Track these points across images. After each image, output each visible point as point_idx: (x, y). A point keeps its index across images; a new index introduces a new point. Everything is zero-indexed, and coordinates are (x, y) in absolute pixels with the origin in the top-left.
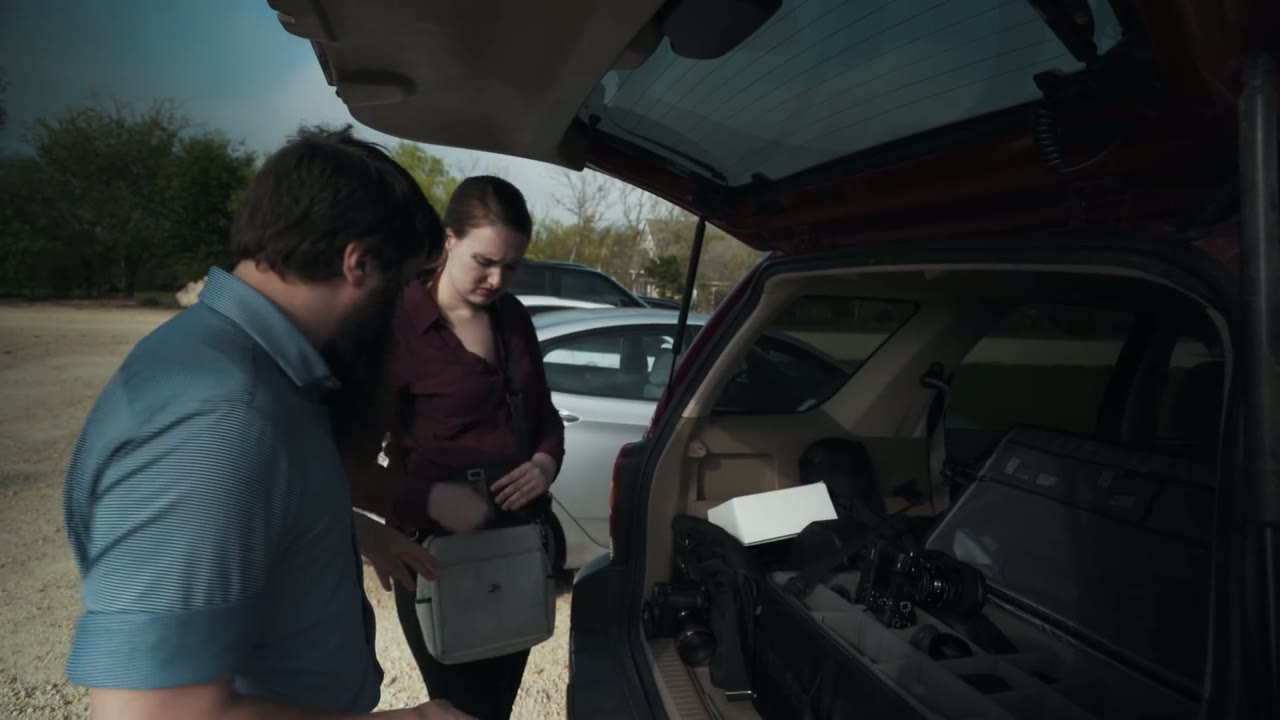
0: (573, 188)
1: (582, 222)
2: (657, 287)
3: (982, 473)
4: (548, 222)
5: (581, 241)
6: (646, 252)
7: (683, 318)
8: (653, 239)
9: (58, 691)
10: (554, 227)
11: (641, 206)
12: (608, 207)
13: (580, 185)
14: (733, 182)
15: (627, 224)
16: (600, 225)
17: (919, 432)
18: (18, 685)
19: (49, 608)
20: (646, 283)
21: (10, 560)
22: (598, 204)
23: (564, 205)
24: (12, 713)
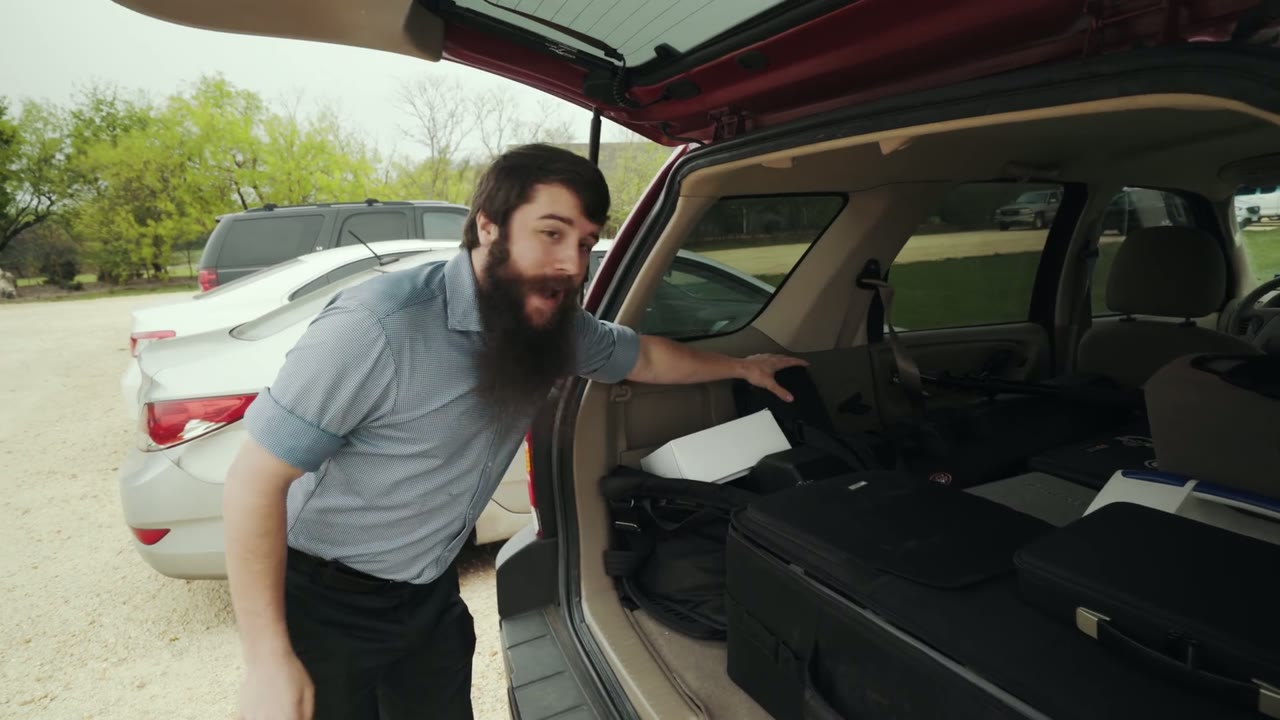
1: (436, 154)
4: (396, 159)
10: (404, 164)
11: (501, 131)
13: (427, 112)
14: (632, 61)
16: (457, 157)
17: (860, 339)
22: (451, 133)
23: (412, 136)
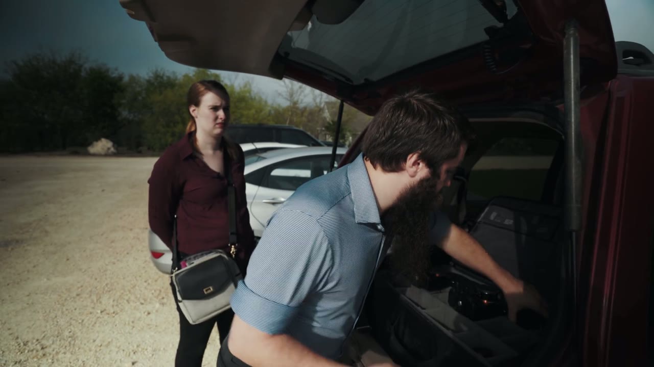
0: (287, 87)
1: (292, 104)
2: (331, 136)
3: (479, 220)
4: (275, 105)
5: (292, 115)
6: (325, 118)
7: (334, 151)
8: (329, 112)
9: (39, 343)
10: (278, 108)
12: (305, 96)
14: (356, 83)
15: (315, 105)
16: (301, 106)
17: (454, 202)
18: (19, 340)
19: (33, 304)
20: (325, 135)
21: (11, 282)
22: (300, 95)
23: (283, 96)
24: (17, 353)
